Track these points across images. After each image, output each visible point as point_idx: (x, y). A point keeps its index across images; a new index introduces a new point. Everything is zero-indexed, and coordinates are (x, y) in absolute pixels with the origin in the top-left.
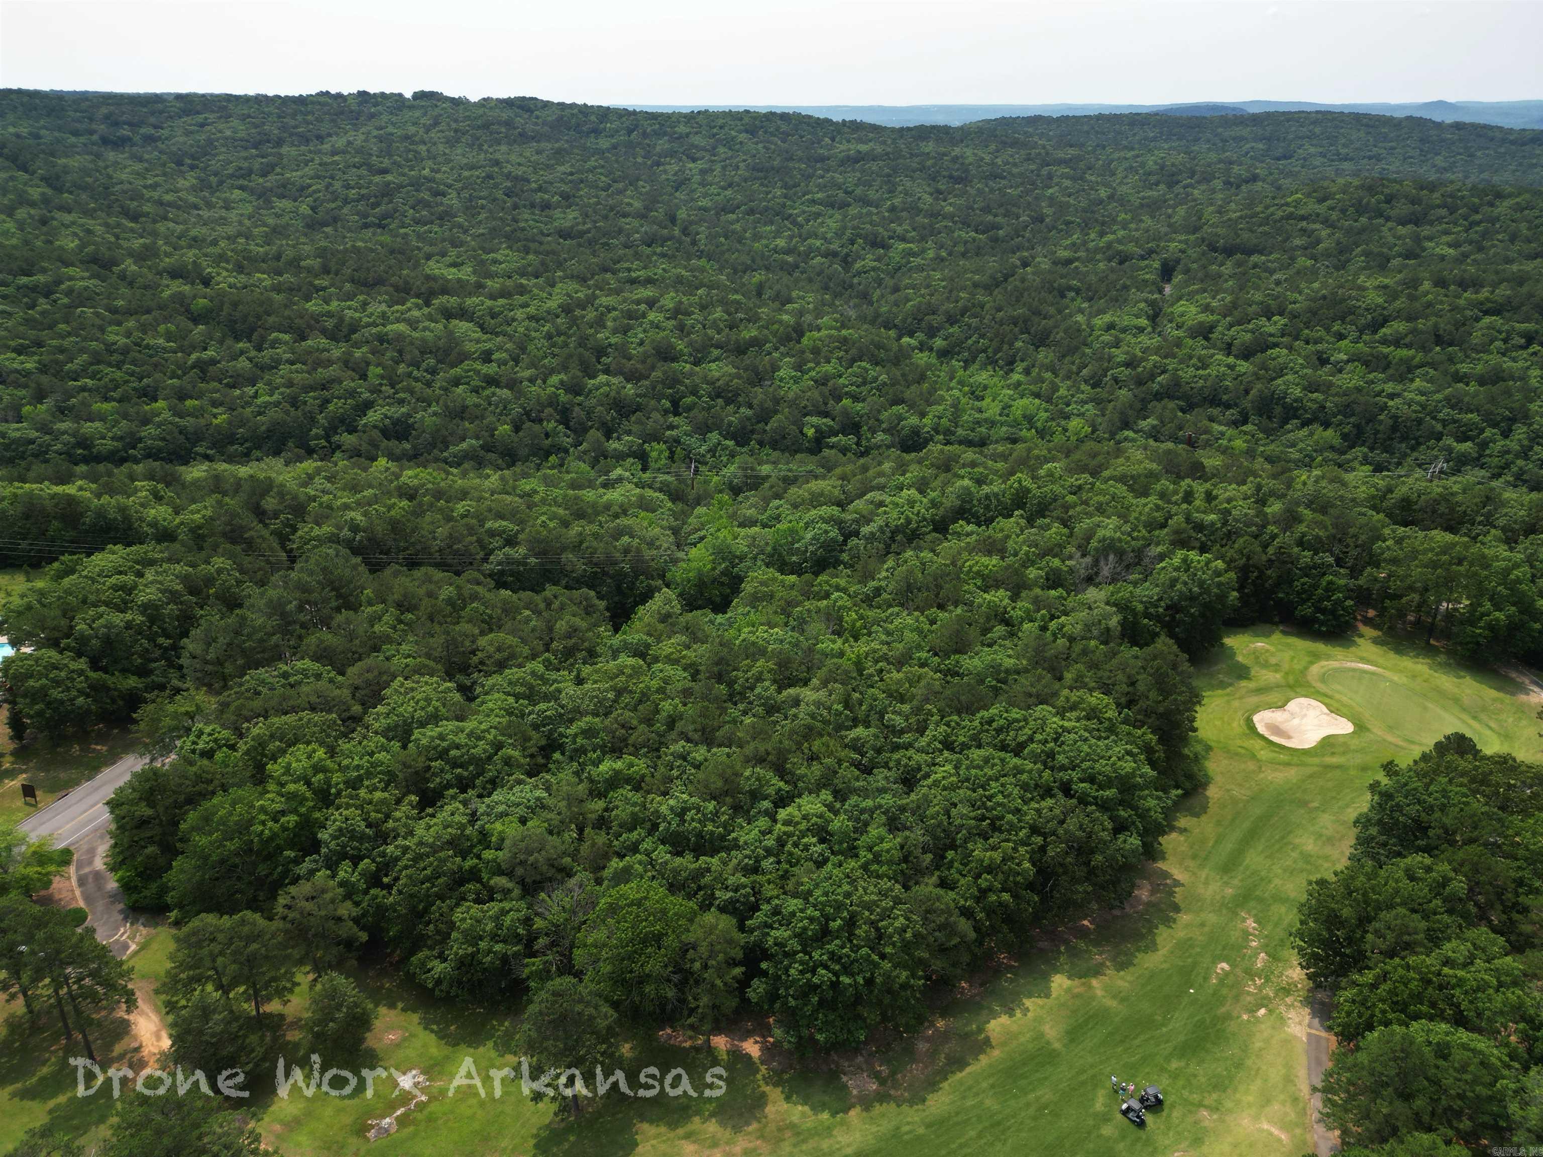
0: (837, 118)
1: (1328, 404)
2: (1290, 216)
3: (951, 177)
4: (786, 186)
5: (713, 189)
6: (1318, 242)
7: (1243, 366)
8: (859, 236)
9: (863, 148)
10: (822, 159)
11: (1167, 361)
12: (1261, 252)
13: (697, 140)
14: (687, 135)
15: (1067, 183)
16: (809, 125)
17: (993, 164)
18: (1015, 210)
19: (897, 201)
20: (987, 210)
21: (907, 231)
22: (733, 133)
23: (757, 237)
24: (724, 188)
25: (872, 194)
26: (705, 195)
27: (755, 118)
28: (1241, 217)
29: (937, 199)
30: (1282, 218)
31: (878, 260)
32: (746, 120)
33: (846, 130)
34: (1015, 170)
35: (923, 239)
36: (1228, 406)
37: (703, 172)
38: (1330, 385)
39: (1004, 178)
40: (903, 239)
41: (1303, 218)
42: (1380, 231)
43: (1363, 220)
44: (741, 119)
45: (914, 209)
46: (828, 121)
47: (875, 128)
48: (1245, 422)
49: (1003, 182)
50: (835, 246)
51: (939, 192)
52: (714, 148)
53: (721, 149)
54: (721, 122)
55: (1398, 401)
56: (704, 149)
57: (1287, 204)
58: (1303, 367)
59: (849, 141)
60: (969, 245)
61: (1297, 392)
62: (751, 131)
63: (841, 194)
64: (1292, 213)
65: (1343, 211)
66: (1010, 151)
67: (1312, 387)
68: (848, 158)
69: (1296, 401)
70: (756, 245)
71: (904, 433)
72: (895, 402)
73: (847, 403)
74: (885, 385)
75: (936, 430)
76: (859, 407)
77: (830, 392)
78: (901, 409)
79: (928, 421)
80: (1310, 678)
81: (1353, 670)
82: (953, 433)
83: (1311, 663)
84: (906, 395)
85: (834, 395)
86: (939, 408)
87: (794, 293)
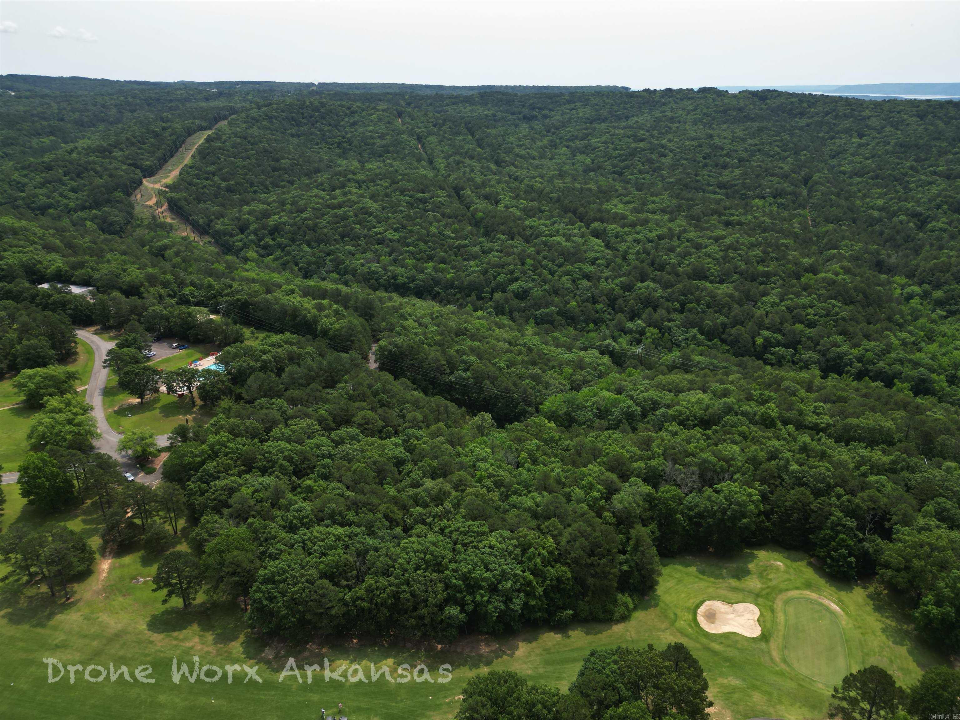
70: (858, 202)
71: (829, 356)
72: (843, 333)
73: (799, 327)
74: (844, 319)
75: (860, 359)
76: (808, 331)
77: (793, 317)
78: (839, 339)
79: (855, 351)
80: (780, 596)
81: (822, 605)
82: (875, 364)
83: (797, 588)
84: (851, 329)
85: (797, 319)
86: (873, 344)
87: (844, 243)
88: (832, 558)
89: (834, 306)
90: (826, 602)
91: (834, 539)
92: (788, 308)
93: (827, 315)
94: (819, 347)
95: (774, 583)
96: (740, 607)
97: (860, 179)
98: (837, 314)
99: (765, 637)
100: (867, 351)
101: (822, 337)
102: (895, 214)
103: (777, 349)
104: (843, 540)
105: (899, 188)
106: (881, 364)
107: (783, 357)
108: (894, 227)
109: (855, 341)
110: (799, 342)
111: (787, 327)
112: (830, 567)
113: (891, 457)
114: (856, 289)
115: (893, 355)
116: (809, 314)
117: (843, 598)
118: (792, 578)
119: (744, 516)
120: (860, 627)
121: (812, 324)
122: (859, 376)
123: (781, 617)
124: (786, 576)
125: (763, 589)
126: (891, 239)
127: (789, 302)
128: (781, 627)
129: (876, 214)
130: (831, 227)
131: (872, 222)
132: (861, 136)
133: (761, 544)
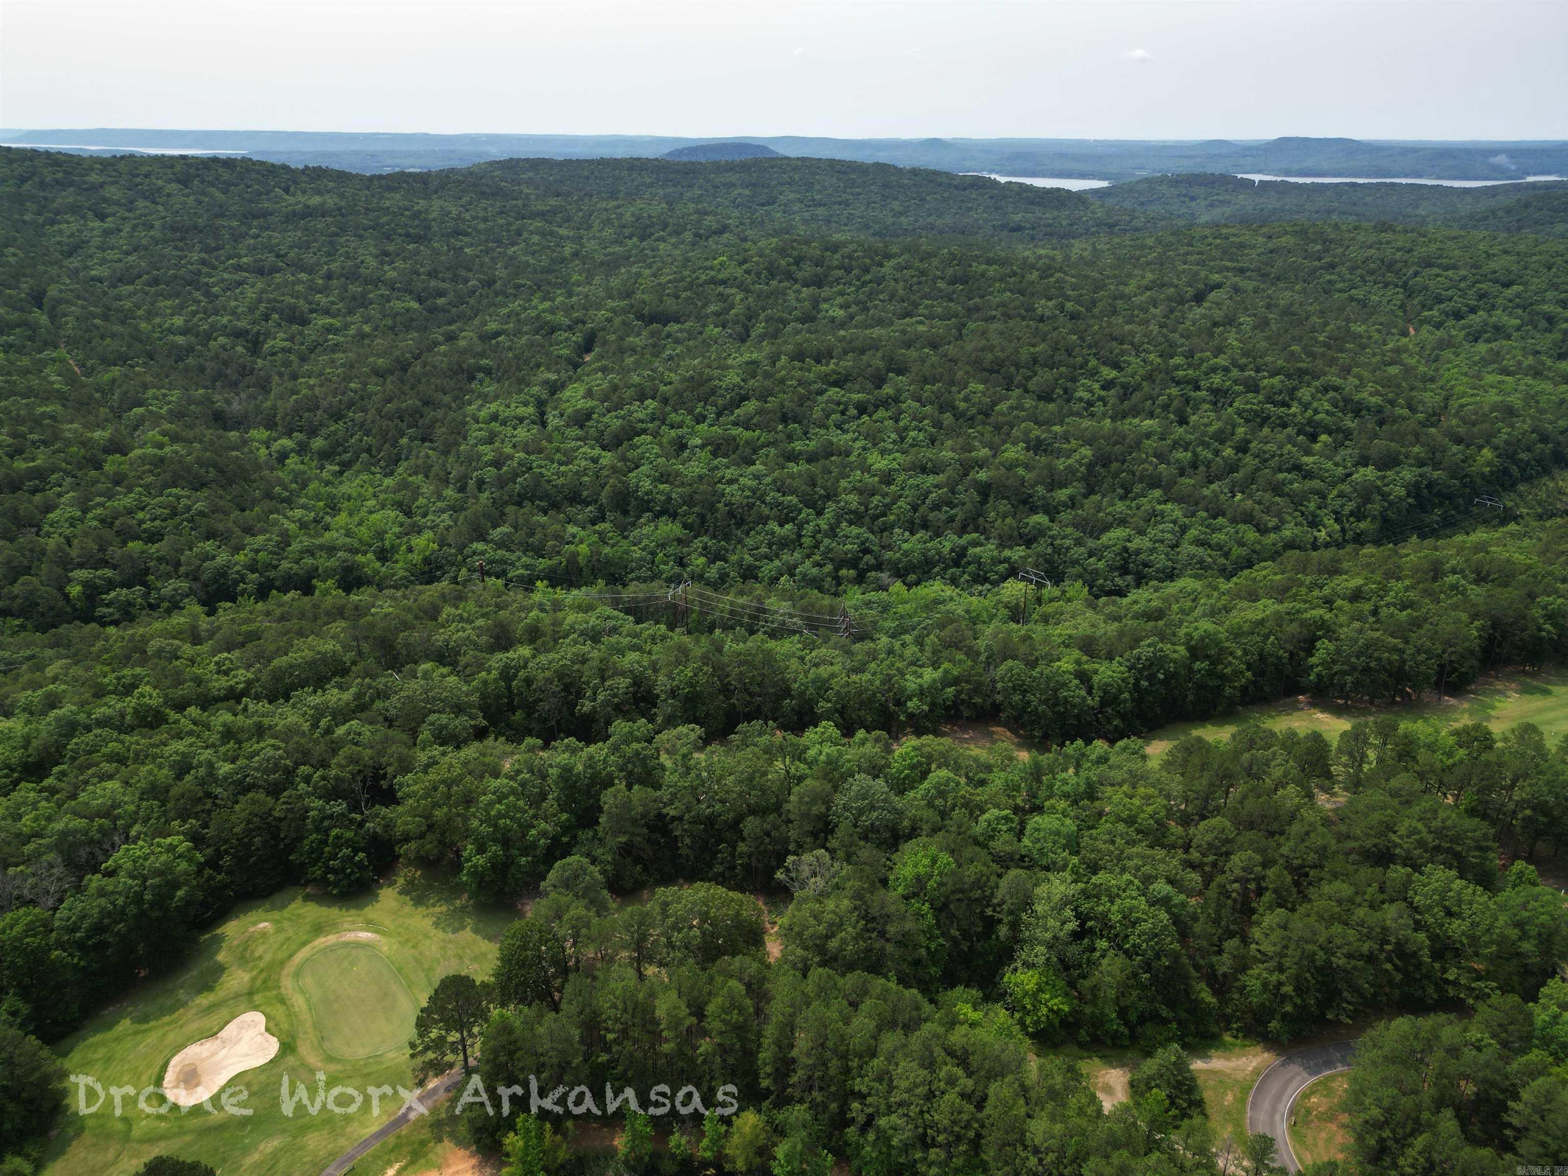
0: (296, 164)
1: (674, 496)
2: (713, 281)
3: (408, 235)
4: (207, 249)
5: (111, 255)
6: (732, 307)
7: (607, 458)
8: (273, 309)
9: (316, 200)
10: (265, 214)
11: (533, 457)
12: (677, 321)
13: (112, 192)
14: (102, 185)
15: (536, 238)
16: (258, 172)
17: (459, 218)
18: (464, 273)
19: (334, 266)
20: (433, 274)
21: (333, 303)
22: (160, 183)
23: (150, 315)
24: (127, 253)
25: (309, 258)
26: (104, 261)
27: (189, 166)
28: (670, 282)
29: (382, 263)
30: (706, 282)
31: (291, 339)
32: (178, 168)
33: (304, 178)
34: (481, 226)
35: (351, 312)
36: (588, 504)
37: (106, 233)
38: (678, 474)
39: (466, 234)
40: (327, 312)
41: (723, 282)
42: (784, 294)
43: (774, 283)
44: (172, 167)
45: (353, 276)
46: (285, 168)
47: (341, 177)
48: (603, 519)
49: (466, 239)
50: (241, 324)
51: (387, 254)
52: (132, 202)
53: (141, 203)
54: (146, 169)
55: (735, 486)
56: (118, 203)
57: (712, 268)
58: (658, 456)
59: (304, 192)
60: (399, 319)
61: (646, 485)
62: (185, 182)
63: (271, 258)
64: (713, 278)
65: (758, 274)
66: (484, 203)
67: (664, 477)
68: (295, 213)
69: (647, 493)
70: (143, 325)
71: (205, 577)
72: (210, 535)
73: (134, 546)
74: (201, 514)
75: (252, 567)
76: (153, 548)
77: (118, 533)
78: (209, 546)
79: (241, 558)
80: (285, 972)
81: (346, 944)
82: (276, 567)
83: (304, 944)
84: (220, 526)
85: (126, 536)
86: (261, 538)
87: (150, 393)
88: (334, 871)
89: (179, 498)
90: (350, 936)
91: (324, 842)
92: (102, 521)
93: (174, 514)
94: (182, 570)
95: (268, 958)
96: (231, 1029)
97: (130, 288)
98: (188, 508)
99: (287, 1048)
100: (257, 551)
101: (182, 552)
102: (208, 337)
103: (113, 594)
104: (338, 837)
105: (197, 295)
106: (285, 565)
107: (130, 604)
108: (217, 356)
109: (234, 541)
110: (147, 571)
111: (115, 552)
112: (336, 884)
113: (353, 690)
114: (199, 461)
115: (295, 546)
116: (142, 522)
117: (370, 916)
118: (291, 932)
119: (176, 886)
120: (407, 941)
121: (154, 537)
122: (262, 593)
123: (299, 1002)
124: (281, 937)
125: (254, 979)
126: (218, 376)
127: (99, 511)
128: (306, 1016)
129: (180, 340)
130: (116, 371)
131: (180, 354)
132: (102, 217)
133: (223, 914)
